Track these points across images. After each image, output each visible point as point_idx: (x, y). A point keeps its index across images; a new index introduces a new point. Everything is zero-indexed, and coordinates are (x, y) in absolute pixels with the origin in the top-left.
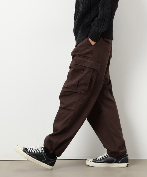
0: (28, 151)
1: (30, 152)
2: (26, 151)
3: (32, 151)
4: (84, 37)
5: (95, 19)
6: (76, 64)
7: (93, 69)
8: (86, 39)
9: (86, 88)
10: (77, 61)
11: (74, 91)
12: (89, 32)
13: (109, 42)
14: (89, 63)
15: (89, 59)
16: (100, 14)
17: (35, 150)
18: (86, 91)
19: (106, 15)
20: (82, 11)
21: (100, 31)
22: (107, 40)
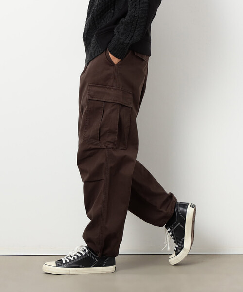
0: (64, 262)
1: (68, 261)
2: (60, 264)
3: (71, 258)
4: (100, 49)
5: (121, 20)
6: (91, 99)
7: (120, 104)
8: (104, 53)
9: (114, 137)
10: (92, 93)
11: (97, 147)
12: (110, 42)
13: (143, 60)
14: (111, 94)
15: (111, 88)
16: (129, 12)
17: (75, 255)
18: (116, 143)
19: (138, 16)
20: (100, 4)
21: (127, 42)
22: (139, 55)
